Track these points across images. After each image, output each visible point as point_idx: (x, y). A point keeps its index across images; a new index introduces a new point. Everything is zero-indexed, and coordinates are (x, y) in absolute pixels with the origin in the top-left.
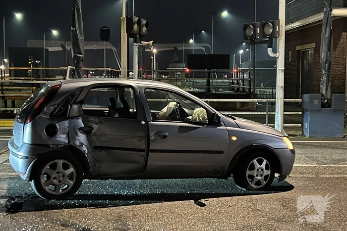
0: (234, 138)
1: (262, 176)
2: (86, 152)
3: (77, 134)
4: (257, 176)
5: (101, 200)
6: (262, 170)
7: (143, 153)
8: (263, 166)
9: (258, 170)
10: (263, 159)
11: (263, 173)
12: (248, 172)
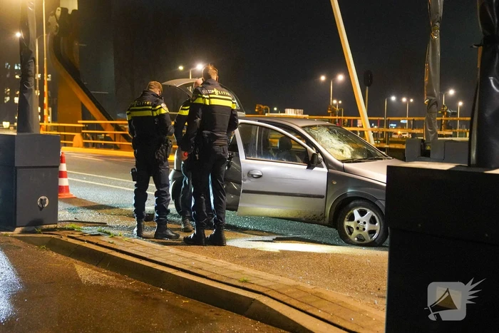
1: (364, 229)
4: (358, 228)
6: (365, 223)
9: (358, 222)
10: (368, 210)
11: (366, 226)
12: (346, 222)
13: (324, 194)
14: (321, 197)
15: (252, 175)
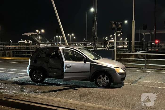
2: (46, 69)
3: (43, 63)
11: (105, 81)
12: (98, 80)
13: (89, 71)
14: (88, 72)
15: (68, 67)
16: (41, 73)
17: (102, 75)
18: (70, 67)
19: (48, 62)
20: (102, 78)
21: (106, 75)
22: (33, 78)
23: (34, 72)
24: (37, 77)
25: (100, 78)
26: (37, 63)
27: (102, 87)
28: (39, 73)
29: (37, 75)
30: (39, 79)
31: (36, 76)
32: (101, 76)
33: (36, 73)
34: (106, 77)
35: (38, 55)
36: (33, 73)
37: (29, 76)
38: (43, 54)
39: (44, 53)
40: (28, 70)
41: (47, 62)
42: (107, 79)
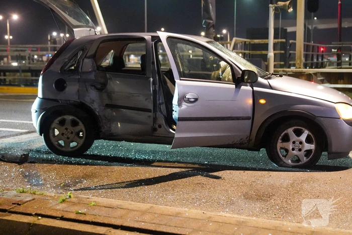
0: (262, 101)
1: (300, 150)
2: (97, 110)
3: (87, 90)
4: (293, 149)
5: (102, 160)
6: (301, 143)
7: (150, 114)
8: (303, 138)
9: (294, 143)
10: (303, 129)
11: (303, 146)
12: (280, 144)
13: (250, 115)
14: (247, 118)
15: (189, 101)
16: (81, 123)
17: (293, 128)
18: (196, 100)
19: (102, 88)
20: (293, 137)
21: (306, 128)
22: (53, 140)
23: (57, 121)
24: (68, 138)
25: (286, 139)
26: (67, 90)
27: (293, 167)
28: (74, 124)
29: (66, 129)
30: (73, 144)
31: (63, 134)
32: (290, 131)
33: (62, 123)
34: (306, 133)
35: (70, 64)
36: (53, 125)
37: (38, 134)
38: (86, 60)
39: (89, 58)
40: (34, 115)
41: (99, 86)
42: (309, 140)
